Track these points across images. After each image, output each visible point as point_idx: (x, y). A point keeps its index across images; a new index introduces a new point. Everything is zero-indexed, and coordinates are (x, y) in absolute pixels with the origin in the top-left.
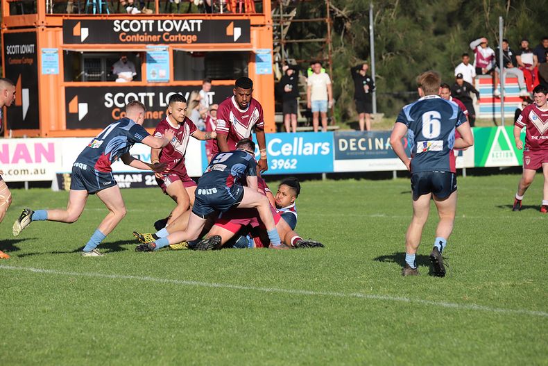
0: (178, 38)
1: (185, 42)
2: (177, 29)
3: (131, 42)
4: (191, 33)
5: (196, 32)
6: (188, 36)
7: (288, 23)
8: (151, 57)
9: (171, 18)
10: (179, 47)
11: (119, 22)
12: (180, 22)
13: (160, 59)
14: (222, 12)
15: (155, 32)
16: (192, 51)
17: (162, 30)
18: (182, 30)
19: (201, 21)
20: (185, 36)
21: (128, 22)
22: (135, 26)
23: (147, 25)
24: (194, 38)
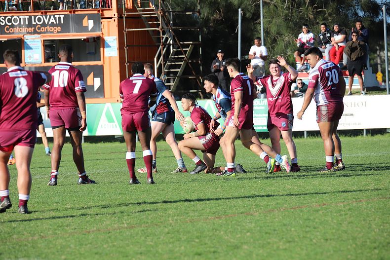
0: (47, 29)
1: (53, 32)
2: (46, 22)
3: (13, 33)
4: (57, 25)
5: (59, 25)
6: (55, 28)
8: (27, 44)
9: (40, 14)
10: (48, 36)
11: (4, 18)
12: (48, 17)
13: (33, 46)
17: (35, 23)
18: (50, 23)
19: (63, 16)
20: (52, 28)
21: (10, 17)
22: (15, 20)
24: (59, 29)
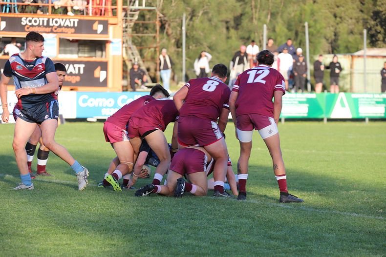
0: (62, 30)
1: (67, 33)
2: (62, 25)
4: (71, 27)
5: (74, 27)
6: (69, 29)
7: (132, 24)
9: (58, 17)
10: (63, 36)
11: (25, 18)
12: (64, 20)
14: (91, 15)
15: (48, 26)
16: (71, 39)
17: (52, 25)
18: (65, 25)
19: (78, 20)
20: (67, 29)
21: (32, 18)
23: (43, 21)
24: (73, 30)
